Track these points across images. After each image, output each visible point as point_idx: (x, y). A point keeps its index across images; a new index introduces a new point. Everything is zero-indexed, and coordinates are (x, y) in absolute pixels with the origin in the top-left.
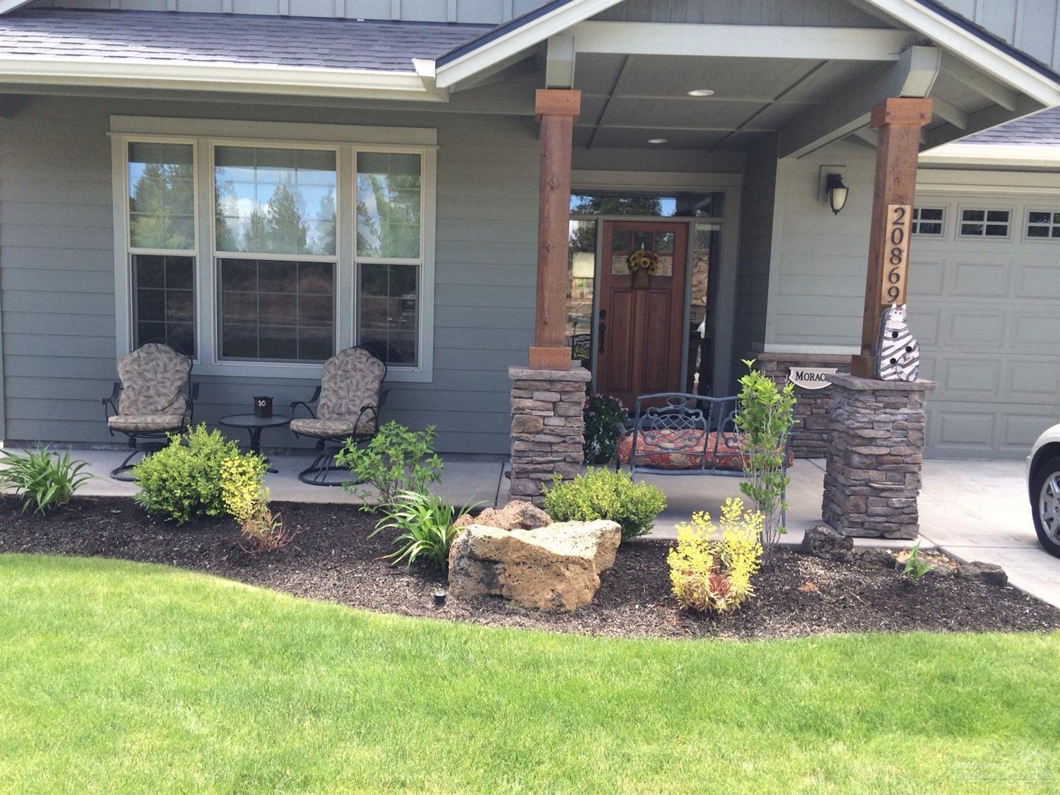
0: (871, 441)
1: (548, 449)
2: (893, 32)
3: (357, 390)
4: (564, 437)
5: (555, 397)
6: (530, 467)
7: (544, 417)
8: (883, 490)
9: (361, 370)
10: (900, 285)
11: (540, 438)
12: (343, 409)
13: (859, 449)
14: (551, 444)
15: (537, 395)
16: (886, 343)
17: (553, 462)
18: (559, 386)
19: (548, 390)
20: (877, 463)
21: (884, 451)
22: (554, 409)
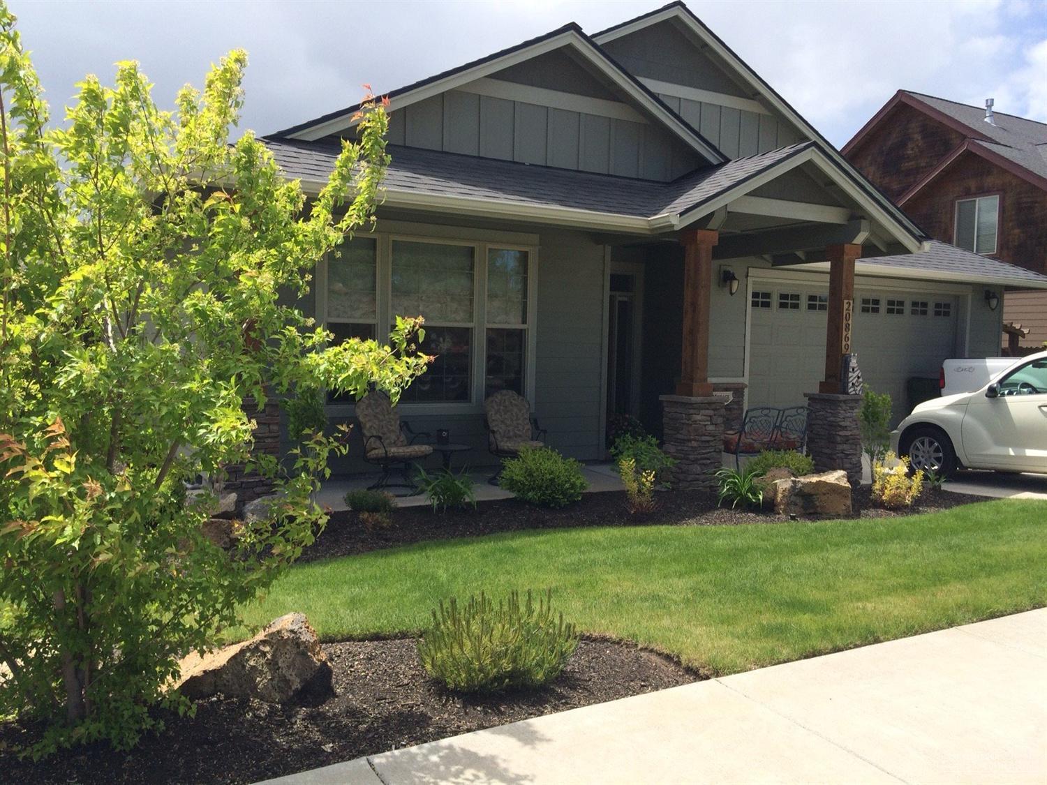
0: (845, 428)
1: (707, 445)
2: (845, 210)
3: (518, 419)
4: (714, 436)
5: (711, 412)
6: (699, 457)
7: (705, 425)
8: (850, 455)
9: (516, 405)
10: (849, 343)
11: (704, 438)
12: (511, 434)
13: (841, 433)
14: (708, 441)
15: (703, 412)
16: (850, 374)
17: (709, 452)
18: (713, 406)
19: (708, 409)
20: (846, 440)
21: (849, 433)
22: (711, 421)
